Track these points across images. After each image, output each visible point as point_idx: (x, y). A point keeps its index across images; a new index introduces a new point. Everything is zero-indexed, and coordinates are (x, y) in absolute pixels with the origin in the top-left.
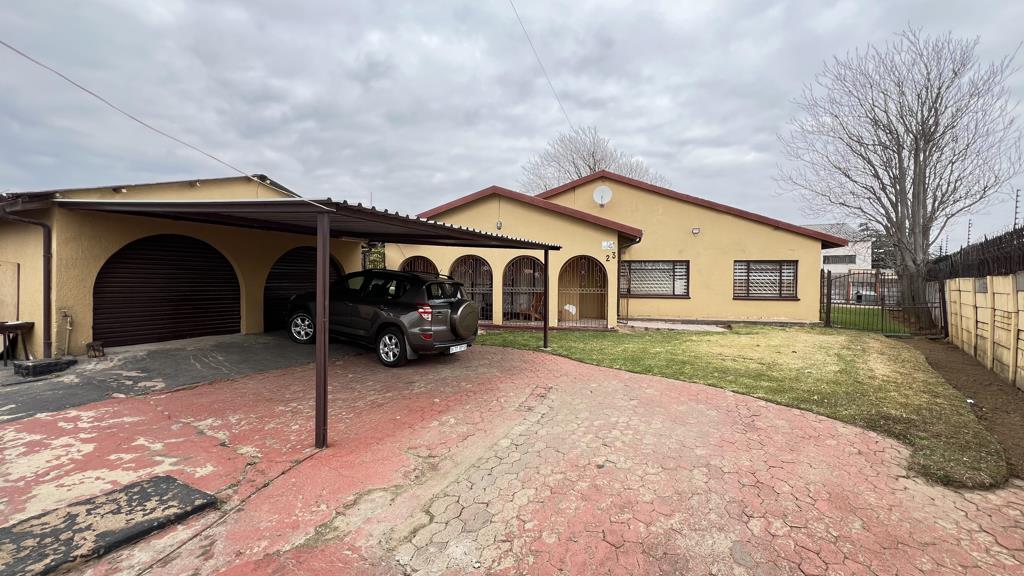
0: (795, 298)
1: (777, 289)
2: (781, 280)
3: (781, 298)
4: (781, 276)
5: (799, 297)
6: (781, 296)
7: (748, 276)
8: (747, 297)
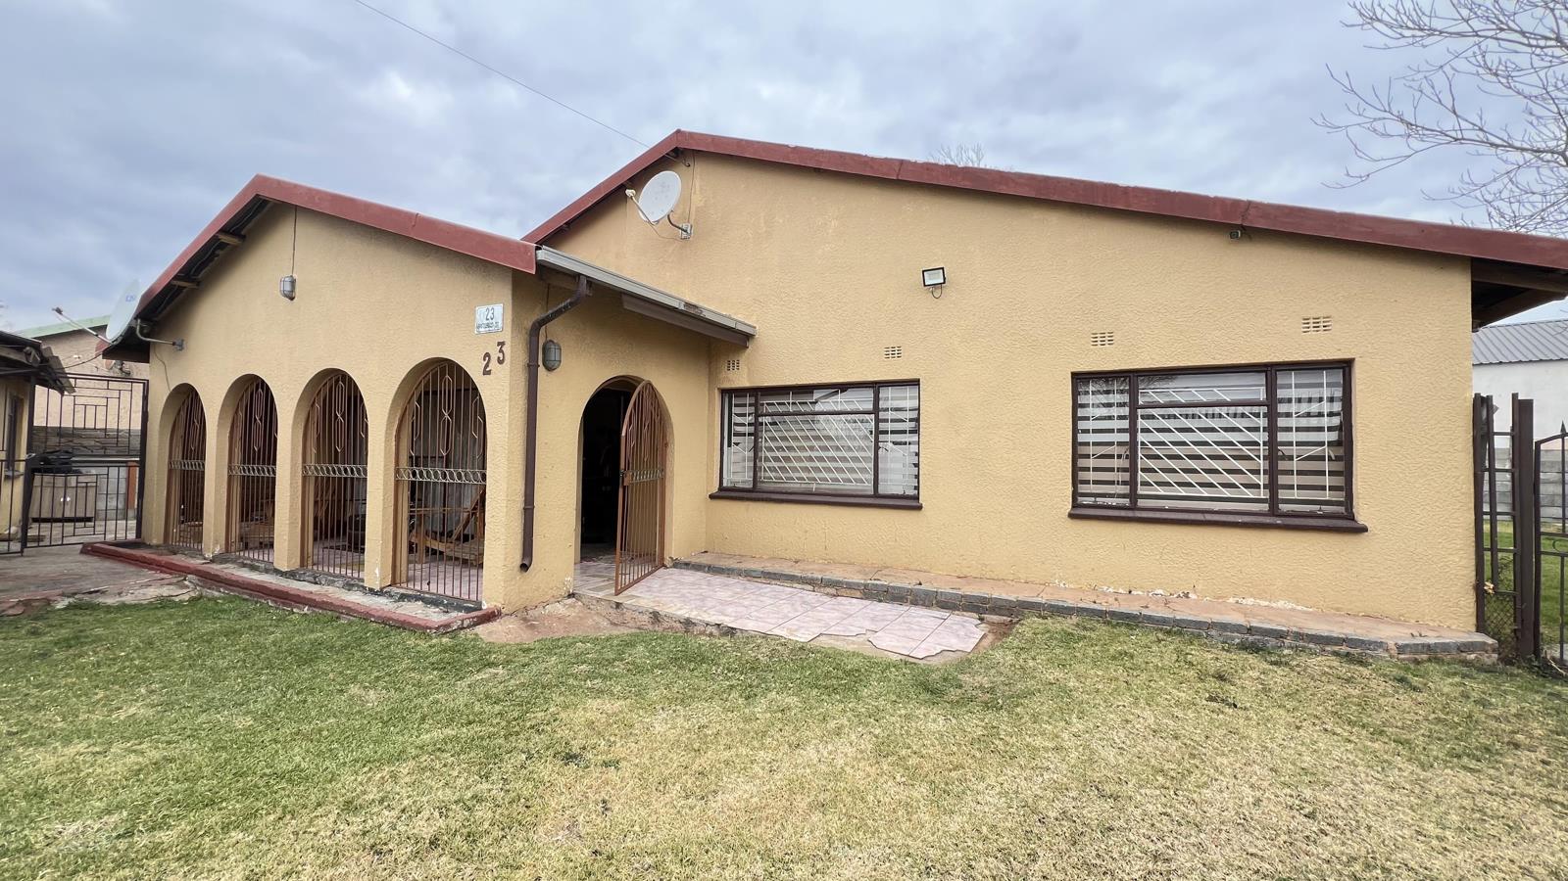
0: (1342, 522)
1: (1262, 480)
2: (1272, 443)
3: (1276, 518)
4: (1272, 429)
5: (1362, 516)
6: (1273, 511)
7: (1132, 430)
8: (1131, 512)
